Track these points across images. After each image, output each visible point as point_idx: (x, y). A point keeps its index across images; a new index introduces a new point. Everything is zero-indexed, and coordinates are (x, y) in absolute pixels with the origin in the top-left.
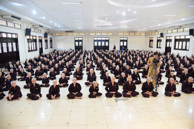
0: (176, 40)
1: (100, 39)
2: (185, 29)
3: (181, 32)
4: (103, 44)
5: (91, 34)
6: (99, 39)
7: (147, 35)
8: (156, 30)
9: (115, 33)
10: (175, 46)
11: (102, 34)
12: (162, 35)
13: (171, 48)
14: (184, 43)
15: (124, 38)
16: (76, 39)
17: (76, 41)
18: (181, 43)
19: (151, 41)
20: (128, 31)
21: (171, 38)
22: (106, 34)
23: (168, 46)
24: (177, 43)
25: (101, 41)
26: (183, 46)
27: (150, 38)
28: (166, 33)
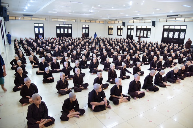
0: (137, 29)
1: (63, 25)
2: (146, 21)
3: (142, 22)
4: (66, 32)
5: (53, 20)
6: (61, 25)
7: (105, 23)
8: (117, 20)
9: (78, 19)
10: (137, 34)
11: (65, 20)
12: (124, 24)
13: (133, 35)
14: (145, 32)
15: (85, 25)
16: (36, 25)
17: (36, 27)
18: (142, 32)
19: (111, 29)
20: (90, 19)
21: (132, 27)
22: (69, 21)
23: (129, 34)
24: (139, 31)
25: (64, 28)
26: (144, 34)
27: (109, 26)
28: (128, 23)
